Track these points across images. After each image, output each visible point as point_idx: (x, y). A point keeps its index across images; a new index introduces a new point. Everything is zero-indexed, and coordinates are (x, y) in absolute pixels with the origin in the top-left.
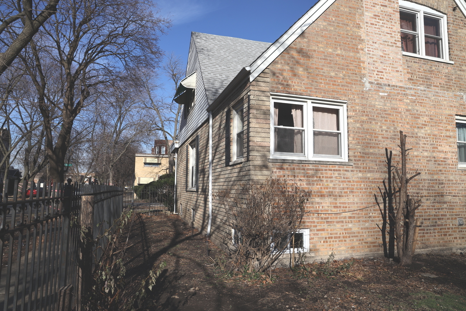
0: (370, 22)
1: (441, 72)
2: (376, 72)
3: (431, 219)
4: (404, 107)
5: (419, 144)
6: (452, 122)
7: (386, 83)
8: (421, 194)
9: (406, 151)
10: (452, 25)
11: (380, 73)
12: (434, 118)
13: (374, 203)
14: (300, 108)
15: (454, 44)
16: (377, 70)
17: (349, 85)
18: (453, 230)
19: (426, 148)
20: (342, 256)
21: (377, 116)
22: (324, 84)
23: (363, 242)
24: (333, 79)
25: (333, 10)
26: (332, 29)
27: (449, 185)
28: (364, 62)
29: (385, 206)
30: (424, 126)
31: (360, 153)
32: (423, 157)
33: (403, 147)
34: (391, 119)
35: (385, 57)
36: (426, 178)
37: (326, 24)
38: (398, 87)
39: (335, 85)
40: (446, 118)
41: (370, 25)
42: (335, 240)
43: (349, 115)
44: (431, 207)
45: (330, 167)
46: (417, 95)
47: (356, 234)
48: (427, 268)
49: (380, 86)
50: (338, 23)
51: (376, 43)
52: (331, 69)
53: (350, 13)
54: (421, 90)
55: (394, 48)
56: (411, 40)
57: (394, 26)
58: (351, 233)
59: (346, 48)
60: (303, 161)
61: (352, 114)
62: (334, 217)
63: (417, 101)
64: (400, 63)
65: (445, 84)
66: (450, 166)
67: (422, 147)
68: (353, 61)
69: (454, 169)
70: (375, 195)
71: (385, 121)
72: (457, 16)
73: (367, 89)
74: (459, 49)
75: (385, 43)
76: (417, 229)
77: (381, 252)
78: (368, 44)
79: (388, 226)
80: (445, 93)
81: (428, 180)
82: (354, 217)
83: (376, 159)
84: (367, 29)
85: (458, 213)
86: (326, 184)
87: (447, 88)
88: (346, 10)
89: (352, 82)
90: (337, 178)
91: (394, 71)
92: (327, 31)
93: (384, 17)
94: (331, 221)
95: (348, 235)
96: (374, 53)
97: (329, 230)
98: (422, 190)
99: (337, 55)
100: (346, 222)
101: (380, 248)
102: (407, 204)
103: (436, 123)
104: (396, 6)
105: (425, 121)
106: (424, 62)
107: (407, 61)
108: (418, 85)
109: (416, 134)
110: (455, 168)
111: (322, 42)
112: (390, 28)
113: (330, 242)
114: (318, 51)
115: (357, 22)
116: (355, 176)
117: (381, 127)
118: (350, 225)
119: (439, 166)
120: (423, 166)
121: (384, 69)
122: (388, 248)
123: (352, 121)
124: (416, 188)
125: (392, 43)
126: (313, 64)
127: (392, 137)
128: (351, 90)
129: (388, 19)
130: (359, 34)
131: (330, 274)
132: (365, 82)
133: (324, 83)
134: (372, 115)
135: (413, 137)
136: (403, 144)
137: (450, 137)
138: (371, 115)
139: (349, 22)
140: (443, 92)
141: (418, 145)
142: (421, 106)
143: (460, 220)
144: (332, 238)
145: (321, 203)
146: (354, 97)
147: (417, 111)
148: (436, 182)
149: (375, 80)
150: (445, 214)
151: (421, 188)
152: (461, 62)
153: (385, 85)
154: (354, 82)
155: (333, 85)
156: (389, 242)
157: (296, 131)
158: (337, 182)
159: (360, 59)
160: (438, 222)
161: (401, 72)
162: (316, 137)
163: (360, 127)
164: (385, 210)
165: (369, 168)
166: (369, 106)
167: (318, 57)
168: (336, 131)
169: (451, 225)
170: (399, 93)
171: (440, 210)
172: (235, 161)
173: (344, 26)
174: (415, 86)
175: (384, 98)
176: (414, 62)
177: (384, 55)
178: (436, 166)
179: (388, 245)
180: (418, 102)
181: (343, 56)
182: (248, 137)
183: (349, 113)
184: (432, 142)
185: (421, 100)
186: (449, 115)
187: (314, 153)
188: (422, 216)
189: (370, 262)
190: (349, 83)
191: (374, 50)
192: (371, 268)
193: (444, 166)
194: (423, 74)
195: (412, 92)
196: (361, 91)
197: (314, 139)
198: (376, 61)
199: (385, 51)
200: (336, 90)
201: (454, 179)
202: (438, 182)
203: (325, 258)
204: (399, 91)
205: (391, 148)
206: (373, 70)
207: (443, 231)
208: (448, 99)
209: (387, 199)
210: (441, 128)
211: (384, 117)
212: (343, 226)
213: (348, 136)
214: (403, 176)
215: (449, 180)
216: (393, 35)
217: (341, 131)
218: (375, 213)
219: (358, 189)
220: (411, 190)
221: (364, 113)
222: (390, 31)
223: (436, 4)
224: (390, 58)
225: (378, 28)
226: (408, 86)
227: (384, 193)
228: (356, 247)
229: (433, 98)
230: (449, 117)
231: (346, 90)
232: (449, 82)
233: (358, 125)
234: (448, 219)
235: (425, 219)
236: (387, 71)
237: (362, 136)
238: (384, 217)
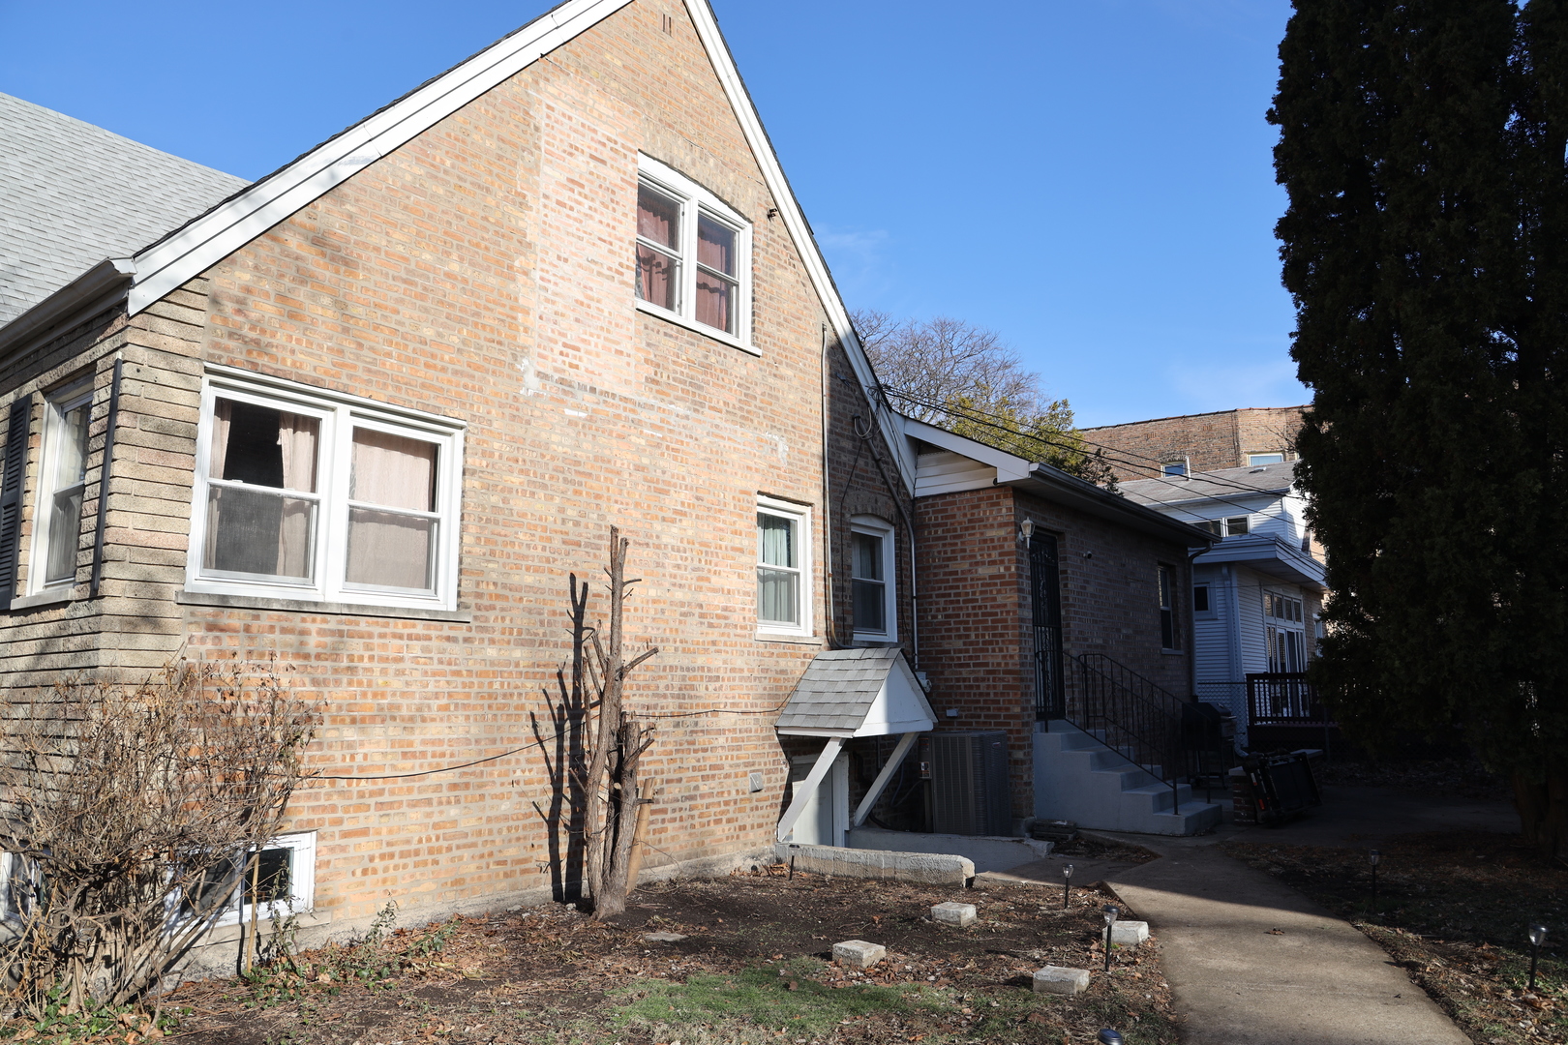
0: (554, 197)
1: (729, 371)
2: (559, 347)
3: (684, 780)
4: (629, 456)
5: (663, 566)
6: (749, 510)
7: (586, 381)
8: (662, 708)
9: (624, 584)
10: (762, 254)
11: (571, 352)
12: (706, 496)
13: (527, 740)
14: (312, 425)
15: (766, 304)
16: (564, 340)
17: (477, 374)
18: (739, 805)
19: (682, 578)
20: (423, 913)
21: (552, 478)
22: (399, 359)
23: (491, 861)
24: (427, 348)
25: (449, 135)
26: (441, 191)
27: (732, 683)
28: (526, 312)
29: (560, 748)
30: (678, 517)
31: (495, 584)
32: (672, 603)
33: (618, 573)
34: (591, 487)
35: (589, 307)
36: (676, 663)
37: (422, 172)
38: (617, 398)
39: (434, 367)
40: (734, 498)
41: (554, 205)
42: (402, 862)
43: (467, 466)
44: (686, 746)
45: (396, 626)
46: (666, 426)
47: (470, 840)
48: (663, 917)
49: (567, 389)
50: (460, 178)
51: (566, 260)
52: (424, 315)
53: (500, 158)
54: (678, 416)
55: (616, 284)
56: (664, 271)
57: (621, 223)
58: (454, 837)
59: (480, 260)
60: (308, 603)
61: (477, 464)
62: (401, 789)
63: (665, 444)
64: (628, 329)
65: (738, 405)
66: (739, 631)
67: (671, 576)
68: (495, 302)
69: (747, 640)
70: (532, 715)
71: (576, 492)
72: (776, 234)
73: (531, 392)
74: (775, 319)
75: (593, 266)
76: (647, 808)
77: (546, 887)
78: (543, 260)
79: (566, 806)
80: (736, 431)
81: (682, 669)
82: (467, 786)
83: (541, 606)
84: (546, 215)
85: (751, 760)
86: (380, 682)
87: (742, 417)
88: (488, 144)
89: (487, 365)
90: (418, 663)
91: (610, 350)
92: (424, 194)
93: (597, 193)
94: (392, 803)
95: (445, 844)
96: (558, 290)
97: (384, 831)
98: (665, 696)
99: (448, 275)
100: (440, 803)
101: (543, 875)
102: (619, 740)
103: (709, 509)
104: (631, 167)
105: (683, 504)
106: (689, 339)
107: (646, 328)
108: (672, 399)
109: (658, 537)
110: (750, 635)
111: (403, 226)
112: (608, 225)
113: (386, 870)
114: (386, 252)
115: (519, 190)
116: (476, 657)
117: (562, 510)
118: (453, 812)
119: (710, 630)
120: (671, 630)
121: (584, 341)
122: (564, 872)
123: (477, 484)
124: (650, 693)
125: (610, 269)
126: (367, 290)
127: (593, 541)
128: (481, 390)
129: (607, 200)
130: (521, 224)
131: (380, 974)
132: (524, 373)
133: (399, 355)
134: (539, 471)
135: (647, 544)
136: (616, 566)
137: (741, 550)
138: (535, 473)
139: (492, 183)
140: (732, 427)
141: (660, 570)
142: (675, 459)
143: (755, 777)
144: (392, 856)
145: (362, 744)
146: (489, 413)
147: (664, 473)
148: (701, 673)
149: (556, 370)
150: (719, 762)
151: (662, 691)
152: (778, 354)
153: (582, 387)
154: (491, 367)
155: (427, 365)
156: (569, 855)
157: (289, 502)
158: (417, 676)
159: (516, 299)
160: (701, 788)
161: (629, 355)
162: (358, 527)
163: (501, 505)
164: (560, 759)
165: (520, 633)
166: (533, 444)
167: (385, 270)
168: (422, 511)
169: (734, 792)
170: (618, 416)
171: (709, 753)
172: (38, 597)
173: (478, 191)
174: (662, 400)
175: (576, 425)
176: (666, 334)
177: (586, 301)
178: (705, 629)
179: (564, 864)
180: (668, 447)
181: (465, 281)
182: (101, 512)
183: (469, 460)
184: (696, 563)
185: (677, 441)
186: (743, 492)
187: (347, 579)
188: (663, 773)
189: (509, 922)
190: (478, 368)
191: (559, 281)
192: (510, 940)
193: (722, 630)
194: (686, 371)
195: (655, 417)
196: (511, 398)
197: (350, 532)
198: (563, 315)
199: (591, 289)
200: (435, 383)
201: (745, 667)
202: (706, 674)
203: (365, 926)
204: (620, 411)
205: (586, 575)
206: (551, 340)
207: (712, 810)
208: (741, 447)
209: (568, 725)
210: (721, 525)
211: (572, 482)
212: (429, 815)
213: (463, 530)
214: (610, 658)
215: (733, 670)
216: (616, 248)
217: (441, 512)
218: (530, 771)
219: (483, 697)
220: (633, 699)
221: (514, 465)
222: (610, 235)
223: (729, 189)
224: (602, 311)
225: (575, 219)
226: (643, 400)
227: (560, 708)
228: (468, 880)
229: (706, 441)
230: (742, 496)
231: (465, 386)
232: (747, 403)
233: (495, 499)
234: (727, 776)
235: (668, 781)
236: (592, 348)
237: (503, 533)
238: (556, 783)
